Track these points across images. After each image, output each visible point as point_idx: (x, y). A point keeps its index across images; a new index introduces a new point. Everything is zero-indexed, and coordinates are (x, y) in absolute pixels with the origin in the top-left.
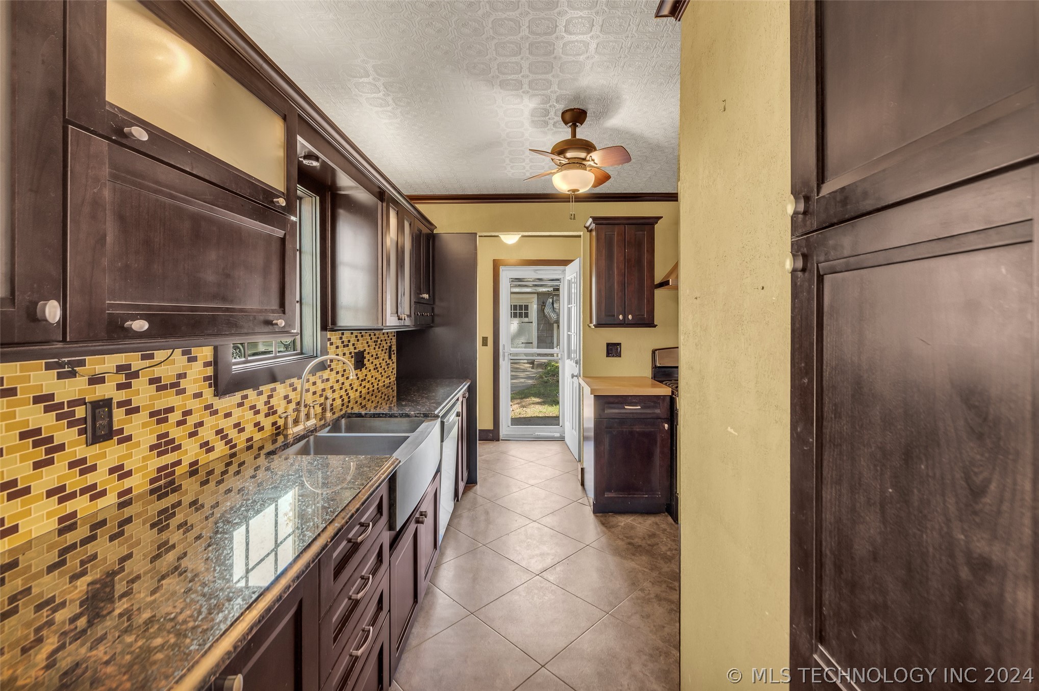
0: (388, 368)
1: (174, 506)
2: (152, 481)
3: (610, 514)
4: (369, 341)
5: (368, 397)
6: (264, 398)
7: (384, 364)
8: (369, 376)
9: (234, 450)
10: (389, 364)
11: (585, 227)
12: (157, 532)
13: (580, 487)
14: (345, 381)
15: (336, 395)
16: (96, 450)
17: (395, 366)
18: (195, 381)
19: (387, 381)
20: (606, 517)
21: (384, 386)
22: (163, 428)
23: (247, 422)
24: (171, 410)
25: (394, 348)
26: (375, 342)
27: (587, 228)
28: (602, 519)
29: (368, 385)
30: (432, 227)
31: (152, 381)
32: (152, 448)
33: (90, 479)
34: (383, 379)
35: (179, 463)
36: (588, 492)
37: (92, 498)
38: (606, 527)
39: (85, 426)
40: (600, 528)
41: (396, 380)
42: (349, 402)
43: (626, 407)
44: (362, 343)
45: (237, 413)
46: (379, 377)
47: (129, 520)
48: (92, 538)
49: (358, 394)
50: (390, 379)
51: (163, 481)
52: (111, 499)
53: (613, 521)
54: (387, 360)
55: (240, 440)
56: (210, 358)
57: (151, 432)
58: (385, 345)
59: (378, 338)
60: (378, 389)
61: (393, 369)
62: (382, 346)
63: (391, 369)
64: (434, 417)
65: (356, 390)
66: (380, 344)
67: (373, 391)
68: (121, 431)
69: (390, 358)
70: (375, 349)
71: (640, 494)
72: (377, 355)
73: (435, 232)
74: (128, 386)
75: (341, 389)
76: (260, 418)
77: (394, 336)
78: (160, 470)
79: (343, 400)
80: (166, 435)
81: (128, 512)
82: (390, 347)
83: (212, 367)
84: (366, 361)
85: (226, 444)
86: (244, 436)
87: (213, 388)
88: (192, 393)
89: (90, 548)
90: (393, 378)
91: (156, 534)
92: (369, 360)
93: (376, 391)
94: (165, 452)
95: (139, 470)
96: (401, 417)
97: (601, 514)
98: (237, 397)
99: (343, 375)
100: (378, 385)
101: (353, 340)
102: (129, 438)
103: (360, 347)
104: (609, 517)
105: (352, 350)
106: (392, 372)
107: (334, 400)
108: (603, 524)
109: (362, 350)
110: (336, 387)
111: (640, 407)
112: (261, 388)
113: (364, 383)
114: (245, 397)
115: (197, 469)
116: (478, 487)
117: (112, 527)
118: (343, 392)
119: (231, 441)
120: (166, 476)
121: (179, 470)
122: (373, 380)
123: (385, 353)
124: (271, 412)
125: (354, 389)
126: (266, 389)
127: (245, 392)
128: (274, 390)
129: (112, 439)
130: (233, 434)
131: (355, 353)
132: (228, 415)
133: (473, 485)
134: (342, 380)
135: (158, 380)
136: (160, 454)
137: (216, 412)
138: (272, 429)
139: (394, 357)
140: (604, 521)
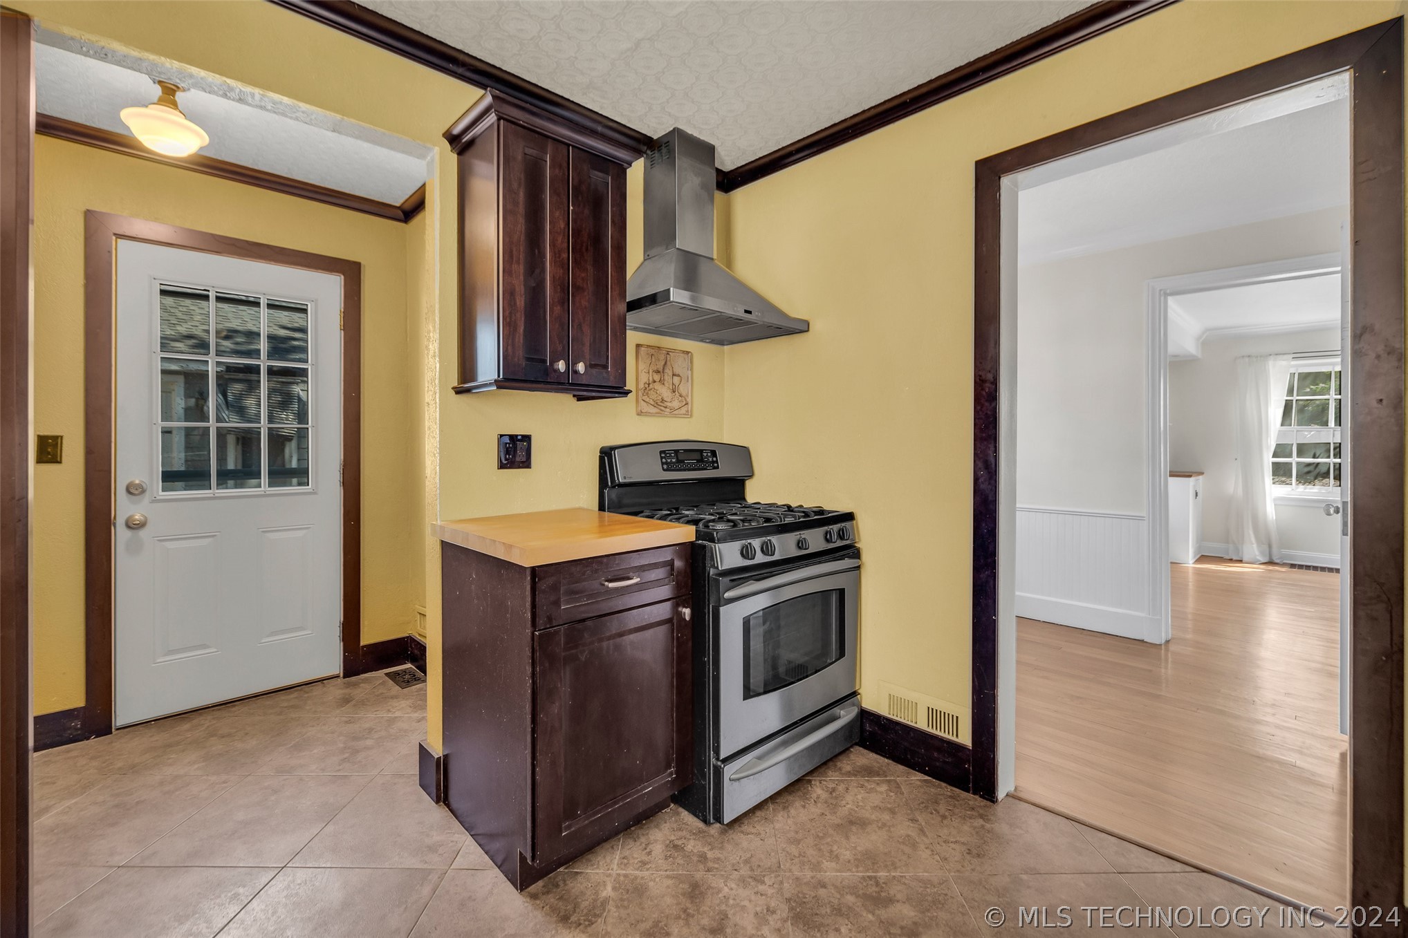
3: (562, 868)
20: (557, 885)
28: (552, 899)
104: (565, 882)
140: (561, 904)
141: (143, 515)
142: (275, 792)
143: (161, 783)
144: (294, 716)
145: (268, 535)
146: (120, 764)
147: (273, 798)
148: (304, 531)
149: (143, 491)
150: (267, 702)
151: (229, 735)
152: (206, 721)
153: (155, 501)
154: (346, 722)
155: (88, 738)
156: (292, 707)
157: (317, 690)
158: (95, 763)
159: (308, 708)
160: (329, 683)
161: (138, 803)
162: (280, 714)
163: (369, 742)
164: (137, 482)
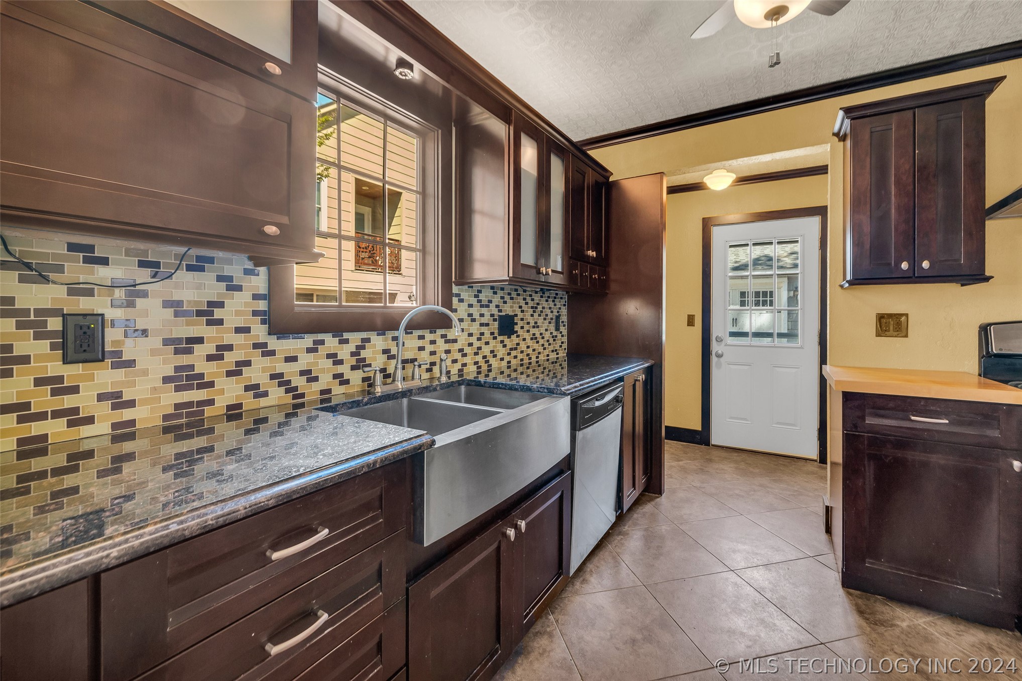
0: (554, 340)
1: (200, 451)
2: (166, 417)
3: (879, 597)
4: (524, 305)
5: (520, 369)
6: (351, 347)
7: (547, 335)
8: (523, 346)
9: (300, 401)
10: (556, 336)
11: (834, 134)
12: (173, 477)
13: (824, 536)
14: (483, 346)
15: (467, 360)
16: (79, 370)
17: (565, 339)
18: (238, 313)
19: (553, 356)
20: (869, 600)
21: (548, 360)
22: (185, 360)
23: (323, 370)
24: (200, 340)
25: (564, 318)
26: (532, 307)
27: (837, 135)
28: (860, 601)
29: (520, 356)
30: (607, 174)
31: (167, 304)
32: (166, 380)
33: (68, 401)
34: (546, 352)
35: (211, 402)
36: (835, 547)
37: (71, 424)
38: (867, 619)
39: (62, 340)
40: (853, 618)
41: (567, 356)
42: (490, 371)
43: (913, 418)
44: (512, 307)
45: (305, 360)
46: (541, 349)
47: (130, 457)
48: (72, 469)
49: (504, 363)
50: (557, 354)
51: (184, 420)
52: (102, 428)
53: (883, 613)
54: (554, 331)
55: (312, 391)
56: (263, 289)
57: (165, 362)
58: (549, 314)
59: (538, 304)
60: (537, 362)
61: (562, 343)
62: (544, 314)
63: (559, 342)
64: (560, 394)
65: (502, 359)
66: (542, 312)
67: (530, 363)
68: (119, 354)
69: (557, 329)
70: (532, 315)
71: (948, 581)
72: (536, 323)
73: (611, 179)
74: (131, 304)
75: (476, 354)
76: (344, 369)
77: (565, 305)
78: (177, 406)
79: (479, 367)
80: (192, 367)
81: (128, 447)
82: (558, 317)
83: (267, 301)
84: (517, 328)
85: (287, 391)
86: (316, 387)
87: (267, 325)
88: (234, 326)
89: (69, 481)
90: (563, 354)
91: (173, 479)
92: (522, 328)
93: (534, 364)
94: (189, 387)
95: (145, 402)
96: (521, 390)
97: (859, 592)
98: (308, 341)
99: (479, 339)
100: (537, 357)
101: (496, 300)
102: (131, 363)
103: (508, 310)
104: (875, 602)
105: (495, 311)
106: (561, 346)
107: (464, 365)
108: (861, 612)
109: (511, 313)
110: (468, 350)
111: (947, 422)
112: (346, 335)
113: (514, 353)
114: (322, 342)
115: (241, 413)
116: (663, 500)
117: (102, 460)
118: (479, 358)
119: (296, 389)
120: (188, 415)
121: (208, 411)
122: (530, 351)
123: (550, 323)
124: (360, 364)
125: (499, 357)
126: (355, 338)
127: (320, 337)
128: (368, 340)
129: (104, 361)
130: (299, 382)
131: (500, 316)
132: (293, 359)
133: (657, 495)
134: (477, 344)
135: (179, 303)
136: (178, 389)
137: (272, 353)
138: (363, 386)
139: (564, 330)
140: (864, 607)
141: (722, 352)
142: (754, 491)
143: (717, 469)
144: (781, 468)
145: (776, 368)
146: (708, 457)
147: (752, 493)
148: (797, 369)
149: (722, 340)
150: (774, 458)
151: (750, 464)
152: (744, 456)
153: (726, 345)
154: (806, 482)
155: (702, 445)
156: (784, 465)
157: (801, 463)
158: (700, 453)
159: (791, 468)
160: (809, 462)
161: (707, 471)
162: (776, 465)
163: (811, 494)
164: (720, 336)
